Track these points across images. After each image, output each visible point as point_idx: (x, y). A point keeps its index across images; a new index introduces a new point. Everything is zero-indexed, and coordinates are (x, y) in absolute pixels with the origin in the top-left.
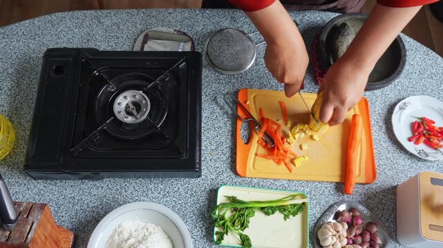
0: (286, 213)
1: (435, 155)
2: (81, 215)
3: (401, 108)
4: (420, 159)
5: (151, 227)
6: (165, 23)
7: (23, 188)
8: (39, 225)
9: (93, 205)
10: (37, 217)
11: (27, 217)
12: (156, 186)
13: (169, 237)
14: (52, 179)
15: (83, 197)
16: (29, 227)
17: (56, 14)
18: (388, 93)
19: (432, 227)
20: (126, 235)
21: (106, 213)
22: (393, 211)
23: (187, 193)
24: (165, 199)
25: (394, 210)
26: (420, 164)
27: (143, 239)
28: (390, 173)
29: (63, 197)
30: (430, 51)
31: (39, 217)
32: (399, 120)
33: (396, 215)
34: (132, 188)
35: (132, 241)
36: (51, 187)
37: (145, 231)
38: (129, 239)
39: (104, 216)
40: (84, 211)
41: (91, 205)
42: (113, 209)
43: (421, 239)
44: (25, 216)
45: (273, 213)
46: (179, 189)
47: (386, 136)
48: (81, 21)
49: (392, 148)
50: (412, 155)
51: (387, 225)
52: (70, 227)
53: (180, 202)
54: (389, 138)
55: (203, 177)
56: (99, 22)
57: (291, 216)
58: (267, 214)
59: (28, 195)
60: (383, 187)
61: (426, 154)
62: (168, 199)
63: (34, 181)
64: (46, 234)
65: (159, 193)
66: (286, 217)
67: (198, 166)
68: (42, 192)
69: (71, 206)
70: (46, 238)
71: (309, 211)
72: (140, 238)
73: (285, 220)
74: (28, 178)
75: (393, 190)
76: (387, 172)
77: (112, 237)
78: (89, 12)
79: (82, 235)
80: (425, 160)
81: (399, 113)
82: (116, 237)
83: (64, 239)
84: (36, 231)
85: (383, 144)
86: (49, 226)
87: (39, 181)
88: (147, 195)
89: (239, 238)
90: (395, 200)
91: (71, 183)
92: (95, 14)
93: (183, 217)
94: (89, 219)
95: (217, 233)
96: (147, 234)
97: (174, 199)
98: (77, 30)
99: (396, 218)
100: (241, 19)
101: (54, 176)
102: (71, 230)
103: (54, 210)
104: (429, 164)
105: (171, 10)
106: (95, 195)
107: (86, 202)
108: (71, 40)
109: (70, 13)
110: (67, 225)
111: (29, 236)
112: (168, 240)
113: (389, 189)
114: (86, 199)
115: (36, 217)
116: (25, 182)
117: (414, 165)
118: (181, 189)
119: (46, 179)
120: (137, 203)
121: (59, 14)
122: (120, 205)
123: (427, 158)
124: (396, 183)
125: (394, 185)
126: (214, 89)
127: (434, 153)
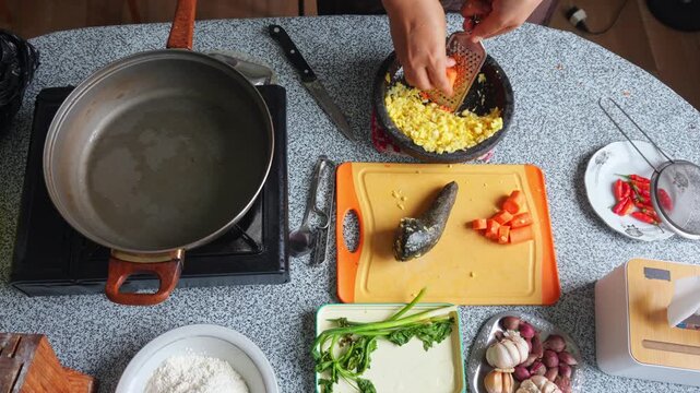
0: (426, 338)
1: (652, 233)
2: (104, 349)
3: (598, 162)
4: (629, 240)
5: (214, 363)
6: (227, 43)
7: (12, 310)
8: (31, 370)
9: (122, 332)
10: (29, 357)
11: (13, 356)
12: (221, 298)
13: (242, 378)
14: (57, 294)
15: (107, 320)
16: (15, 373)
17: (57, 34)
18: (579, 137)
19: (647, 344)
20: (174, 378)
21: (143, 344)
22: (590, 323)
23: (269, 307)
24: (235, 319)
25: (592, 321)
26: (629, 247)
27: (202, 383)
28: (584, 264)
29: (75, 322)
30: (641, 72)
31: (31, 356)
32: (596, 181)
33: (594, 327)
34: (182, 304)
35: (184, 386)
36: (56, 306)
37: (204, 369)
38: (178, 384)
39: (140, 348)
40: (109, 343)
41: (119, 332)
42: (153, 337)
43: (631, 362)
44: (10, 355)
45: (406, 340)
46: (256, 302)
47: (577, 206)
48: (96, 43)
49: (586, 224)
50: (616, 234)
51: (581, 344)
52: (88, 369)
53: (259, 322)
54: (581, 208)
55: (293, 282)
56: (124, 43)
57: (435, 343)
58: (396, 342)
59: (19, 321)
60: (573, 285)
61: (639, 232)
62: (240, 318)
63: (28, 299)
64: (45, 382)
65: (226, 310)
66: (427, 345)
67: (283, 265)
68: (42, 315)
69: (87, 335)
70: (45, 389)
71: (460, 328)
72: (196, 381)
73: (426, 350)
74: (19, 294)
75: (589, 290)
76: (580, 262)
77: (152, 382)
78: (108, 28)
79: (107, 381)
80: (638, 241)
81: (596, 170)
82: (160, 381)
83: (77, 388)
84: (26, 379)
85: (572, 218)
86: (50, 370)
87: (36, 298)
88: (207, 313)
89: (356, 385)
90: (594, 305)
91: (87, 298)
92: (118, 31)
93: (264, 346)
94: (116, 354)
95: (321, 382)
96: (207, 374)
97: (250, 318)
98: (90, 58)
99: (594, 333)
100: (347, 31)
101: (59, 289)
102: (89, 373)
103: (62, 343)
104: (643, 247)
105: (236, 21)
106: (124, 317)
107: (111, 328)
108: (81, 75)
109: (79, 32)
110: (83, 364)
111: (16, 387)
112: (241, 383)
113: (583, 289)
114: (112, 323)
115: (28, 355)
116: (15, 300)
117: (620, 249)
118: (260, 302)
119: (47, 294)
120: (192, 327)
121: (61, 34)
122: (165, 331)
123: (640, 238)
124: (594, 278)
125: (591, 281)
126: (307, 142)
127: (651, 230)
